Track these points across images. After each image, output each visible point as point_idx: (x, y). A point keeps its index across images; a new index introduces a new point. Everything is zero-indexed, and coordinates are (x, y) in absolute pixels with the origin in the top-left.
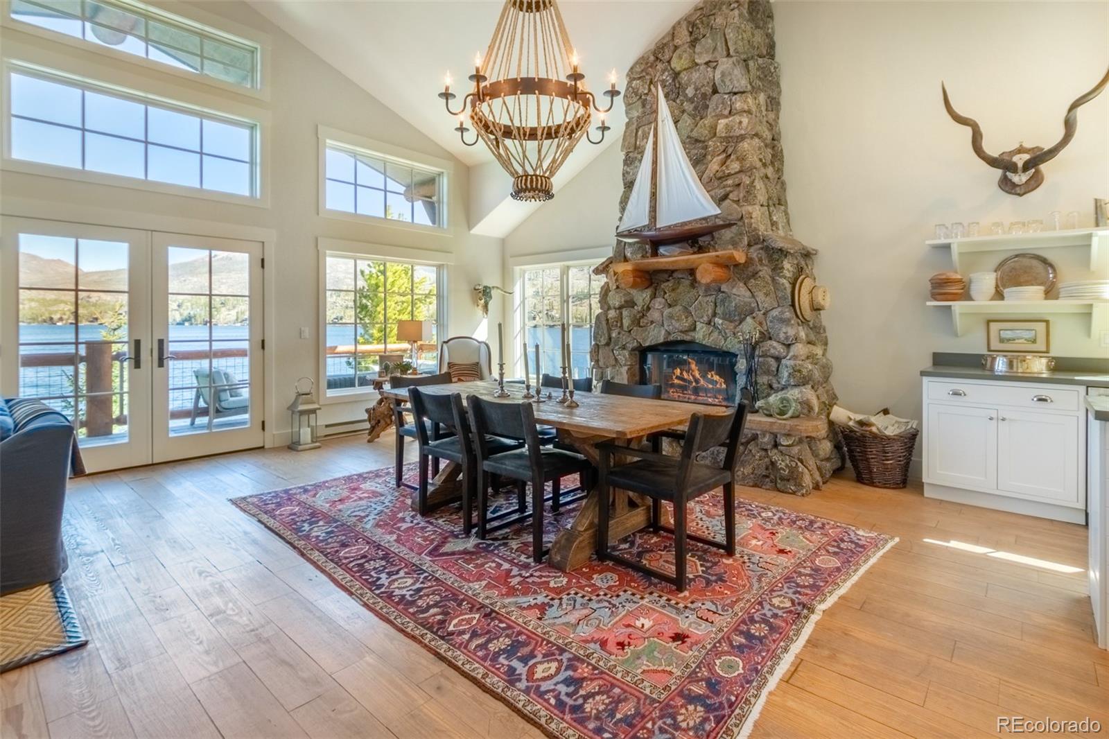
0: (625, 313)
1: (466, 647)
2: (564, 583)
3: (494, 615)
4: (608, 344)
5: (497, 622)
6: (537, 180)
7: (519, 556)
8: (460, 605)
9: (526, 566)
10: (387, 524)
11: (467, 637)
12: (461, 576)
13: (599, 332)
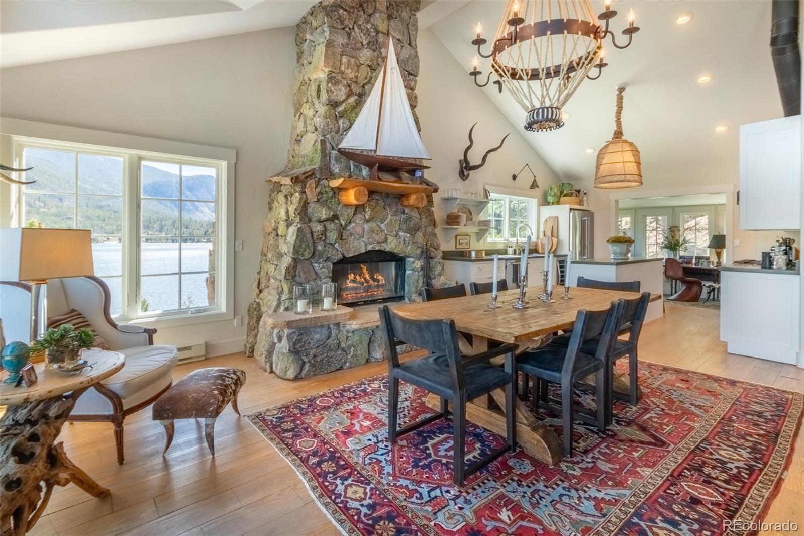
6: (552, 112)
13: (301, 246)
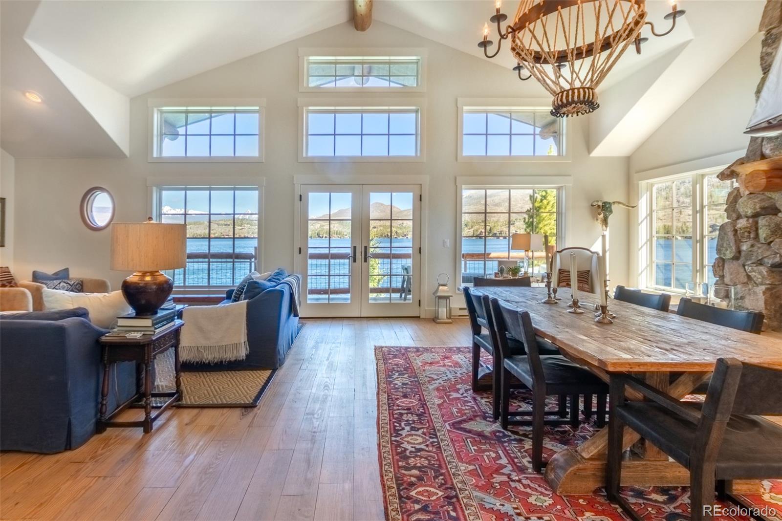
0: (762, 221)
1: (408, 516)
2: (546, 504)
3: (454, 500)
4: (736, 258)
5: (451, 507)
7: (523, 457)
8: (436, 477)
9: (522, 470)
10: (443, 390)
11: (417, 507)
12: (458, 454)
13: (723, 244)
